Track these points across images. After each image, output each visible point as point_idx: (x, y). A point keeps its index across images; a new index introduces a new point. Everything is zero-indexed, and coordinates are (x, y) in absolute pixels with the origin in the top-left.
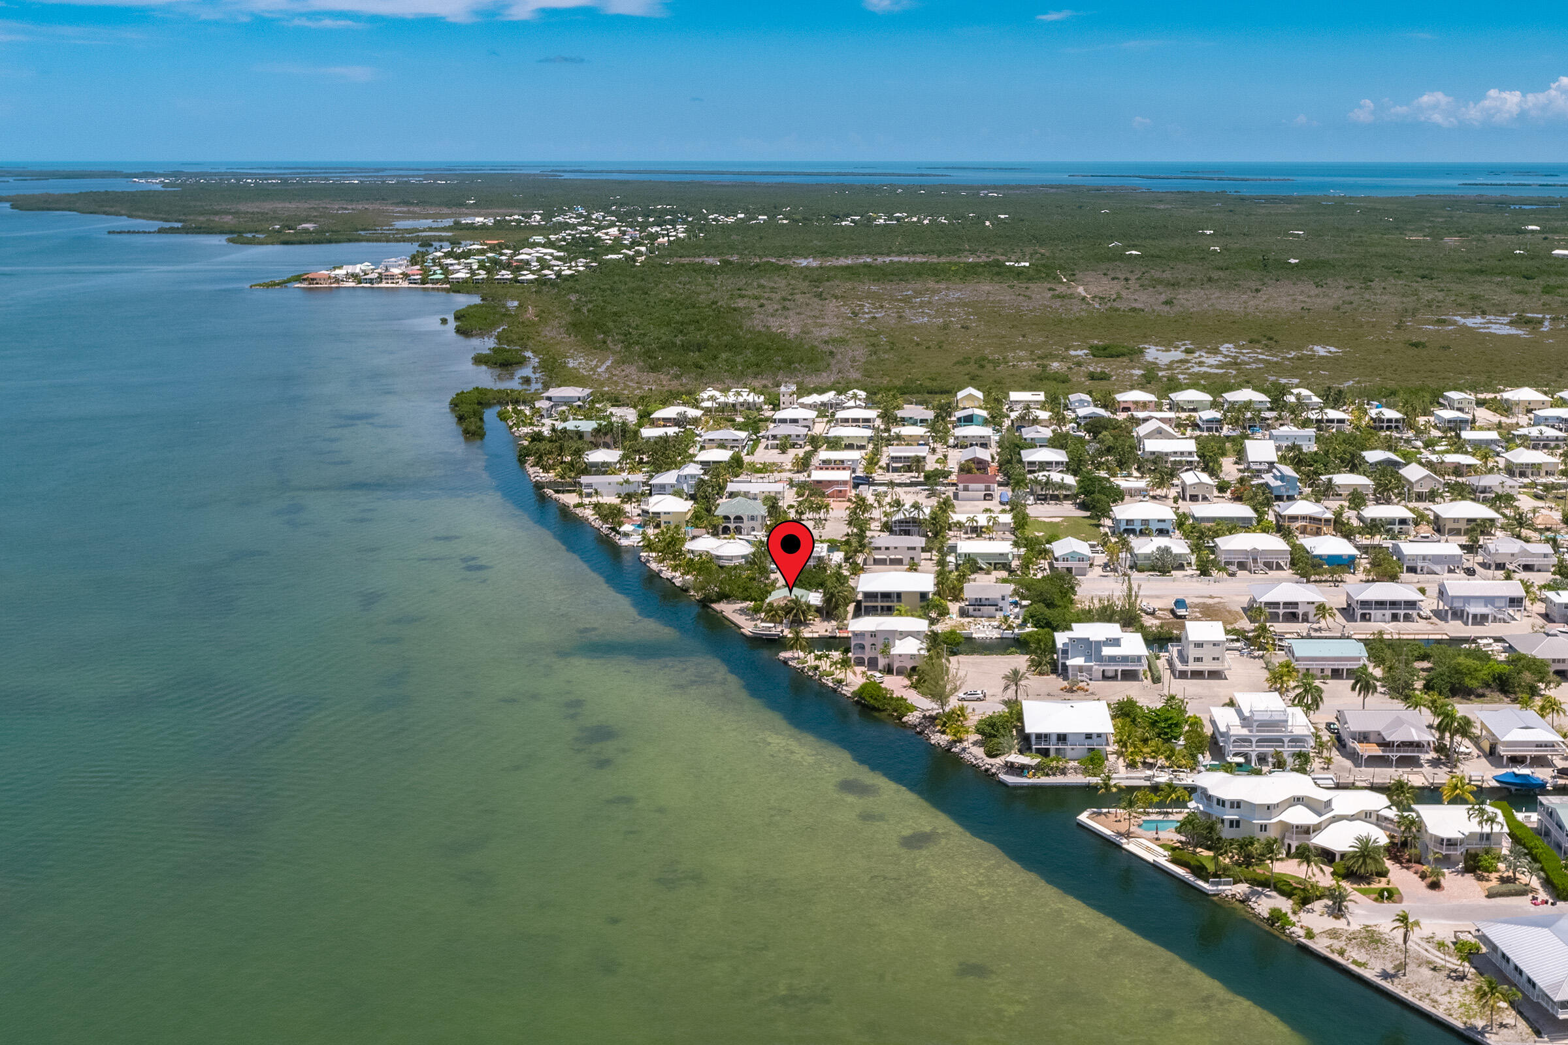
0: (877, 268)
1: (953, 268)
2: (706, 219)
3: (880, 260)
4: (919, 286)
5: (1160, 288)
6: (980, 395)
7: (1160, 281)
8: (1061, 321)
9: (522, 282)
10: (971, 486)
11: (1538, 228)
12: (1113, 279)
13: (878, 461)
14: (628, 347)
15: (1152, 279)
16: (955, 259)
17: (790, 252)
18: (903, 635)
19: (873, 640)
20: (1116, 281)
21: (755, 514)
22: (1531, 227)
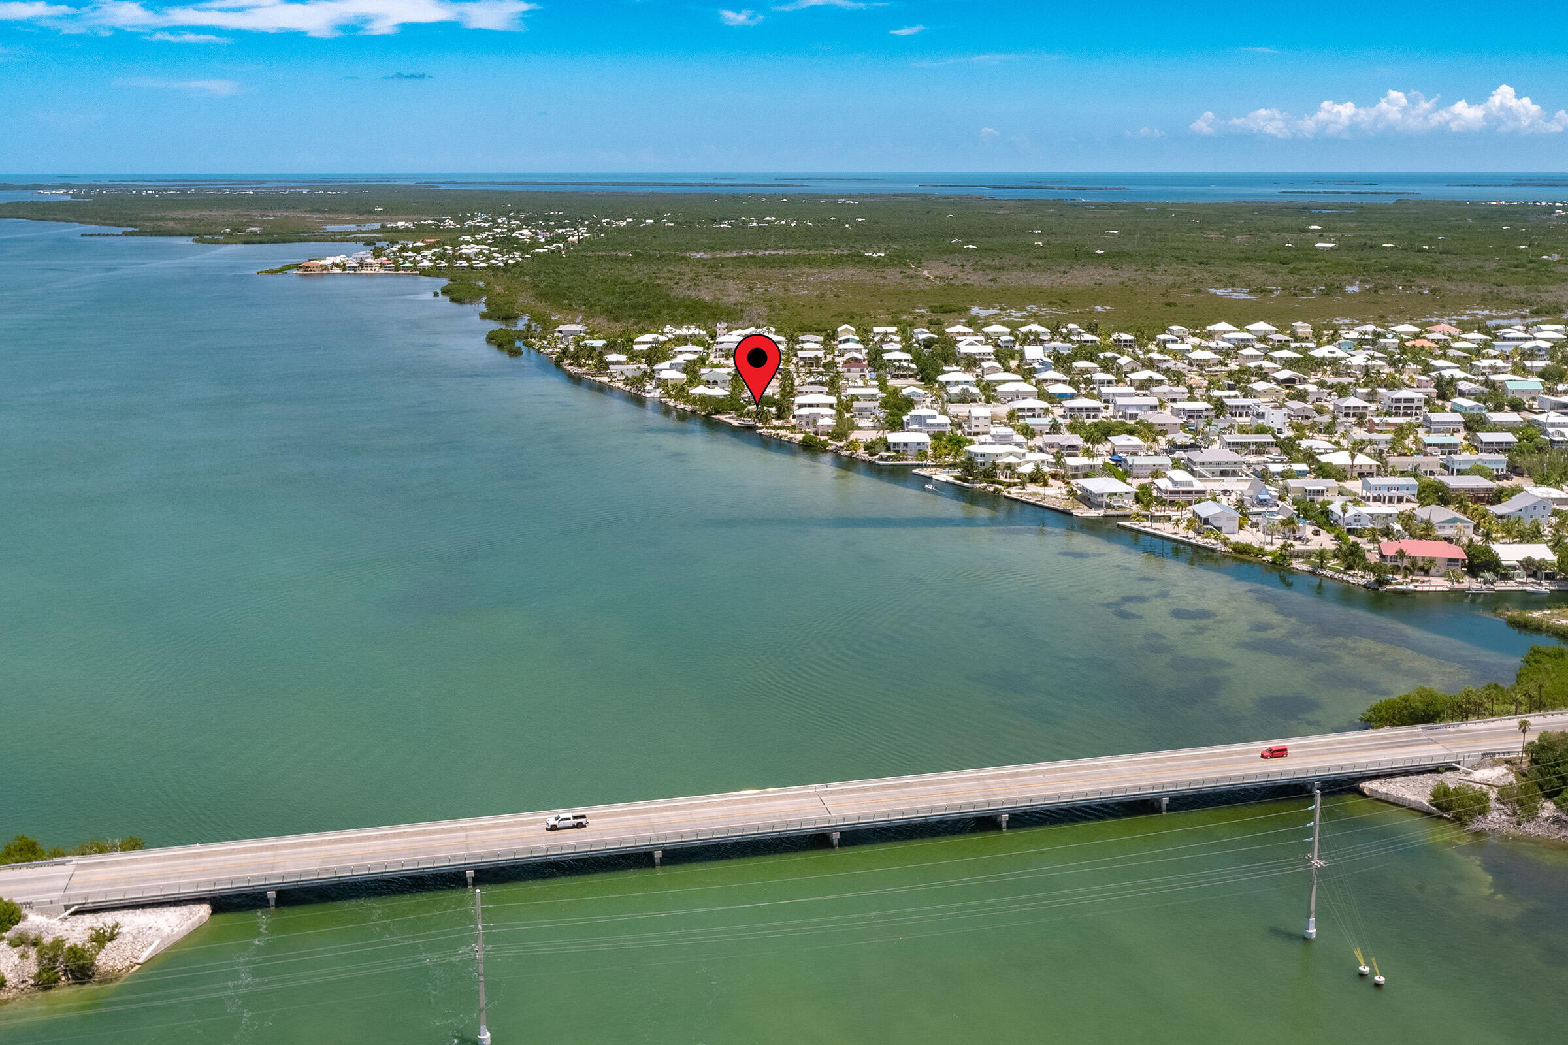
0: (759, 258)
1: (822, 258)
2: (601, 223)
3: (760, 253)
4: (796, 271)
5: (988, 271)
6: (853, 329)
7: (989, 267)
8: (910, 292)
9: (477, 269)
10: (852, 369)
11: (1320, 228)
12: (952, 265)
13: (791, 360)
14: (590, 307)
15: (983, 265)
16: (823, 252)
17: (684, 248)
18: (823, 416)
19: (808, 420)
20: (954, 267)
21: (725, 379)
22: (1313, 227)
